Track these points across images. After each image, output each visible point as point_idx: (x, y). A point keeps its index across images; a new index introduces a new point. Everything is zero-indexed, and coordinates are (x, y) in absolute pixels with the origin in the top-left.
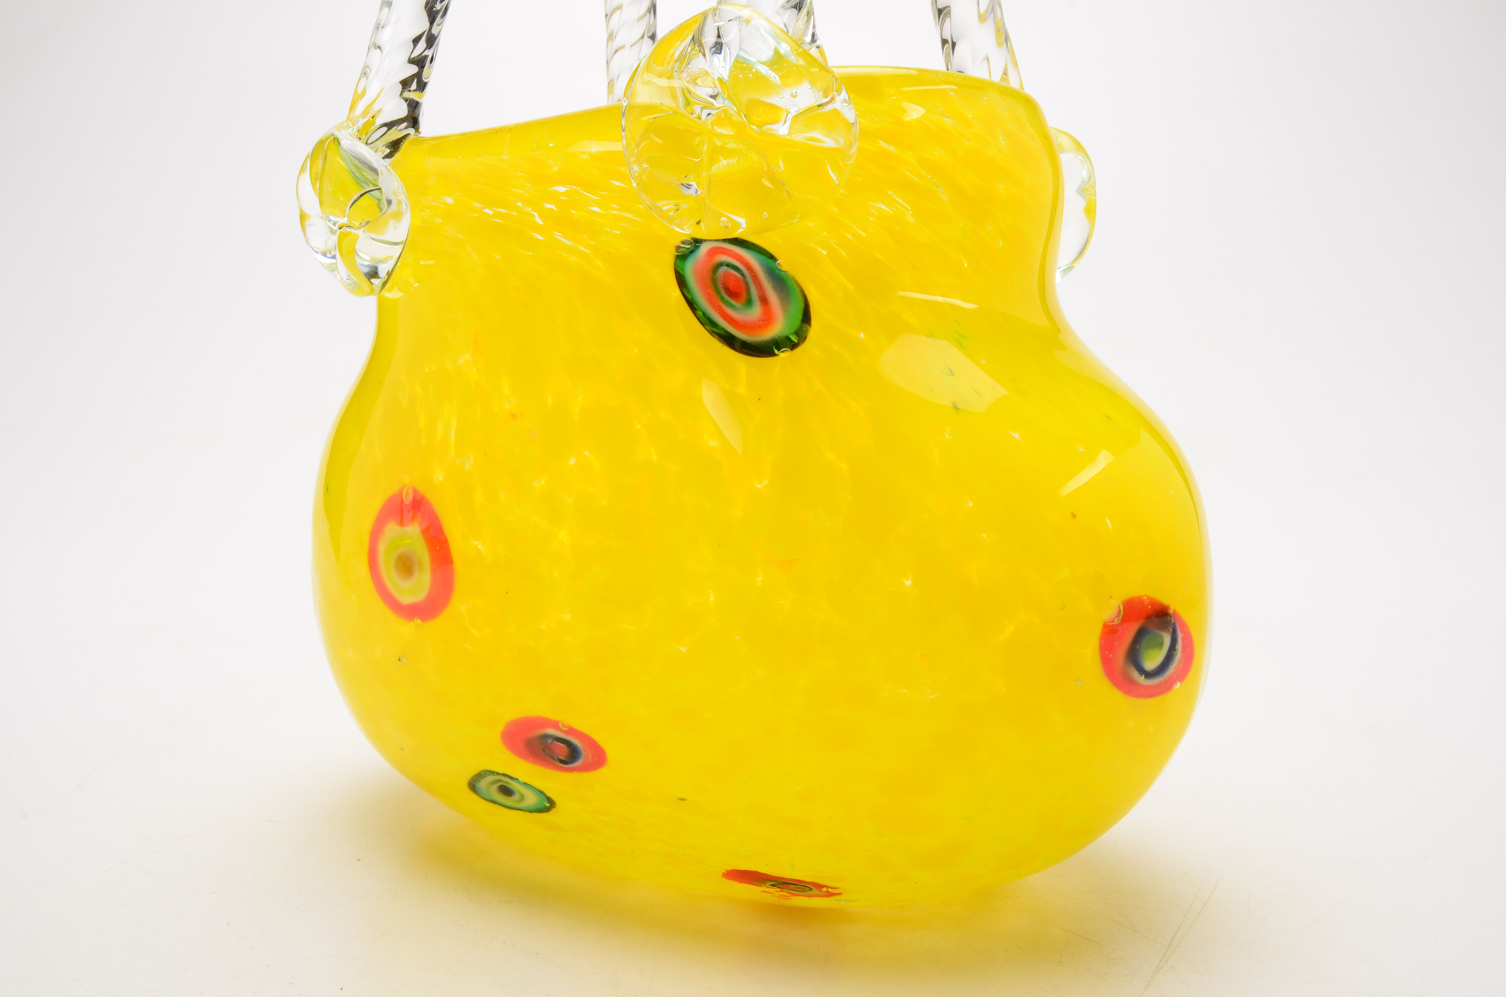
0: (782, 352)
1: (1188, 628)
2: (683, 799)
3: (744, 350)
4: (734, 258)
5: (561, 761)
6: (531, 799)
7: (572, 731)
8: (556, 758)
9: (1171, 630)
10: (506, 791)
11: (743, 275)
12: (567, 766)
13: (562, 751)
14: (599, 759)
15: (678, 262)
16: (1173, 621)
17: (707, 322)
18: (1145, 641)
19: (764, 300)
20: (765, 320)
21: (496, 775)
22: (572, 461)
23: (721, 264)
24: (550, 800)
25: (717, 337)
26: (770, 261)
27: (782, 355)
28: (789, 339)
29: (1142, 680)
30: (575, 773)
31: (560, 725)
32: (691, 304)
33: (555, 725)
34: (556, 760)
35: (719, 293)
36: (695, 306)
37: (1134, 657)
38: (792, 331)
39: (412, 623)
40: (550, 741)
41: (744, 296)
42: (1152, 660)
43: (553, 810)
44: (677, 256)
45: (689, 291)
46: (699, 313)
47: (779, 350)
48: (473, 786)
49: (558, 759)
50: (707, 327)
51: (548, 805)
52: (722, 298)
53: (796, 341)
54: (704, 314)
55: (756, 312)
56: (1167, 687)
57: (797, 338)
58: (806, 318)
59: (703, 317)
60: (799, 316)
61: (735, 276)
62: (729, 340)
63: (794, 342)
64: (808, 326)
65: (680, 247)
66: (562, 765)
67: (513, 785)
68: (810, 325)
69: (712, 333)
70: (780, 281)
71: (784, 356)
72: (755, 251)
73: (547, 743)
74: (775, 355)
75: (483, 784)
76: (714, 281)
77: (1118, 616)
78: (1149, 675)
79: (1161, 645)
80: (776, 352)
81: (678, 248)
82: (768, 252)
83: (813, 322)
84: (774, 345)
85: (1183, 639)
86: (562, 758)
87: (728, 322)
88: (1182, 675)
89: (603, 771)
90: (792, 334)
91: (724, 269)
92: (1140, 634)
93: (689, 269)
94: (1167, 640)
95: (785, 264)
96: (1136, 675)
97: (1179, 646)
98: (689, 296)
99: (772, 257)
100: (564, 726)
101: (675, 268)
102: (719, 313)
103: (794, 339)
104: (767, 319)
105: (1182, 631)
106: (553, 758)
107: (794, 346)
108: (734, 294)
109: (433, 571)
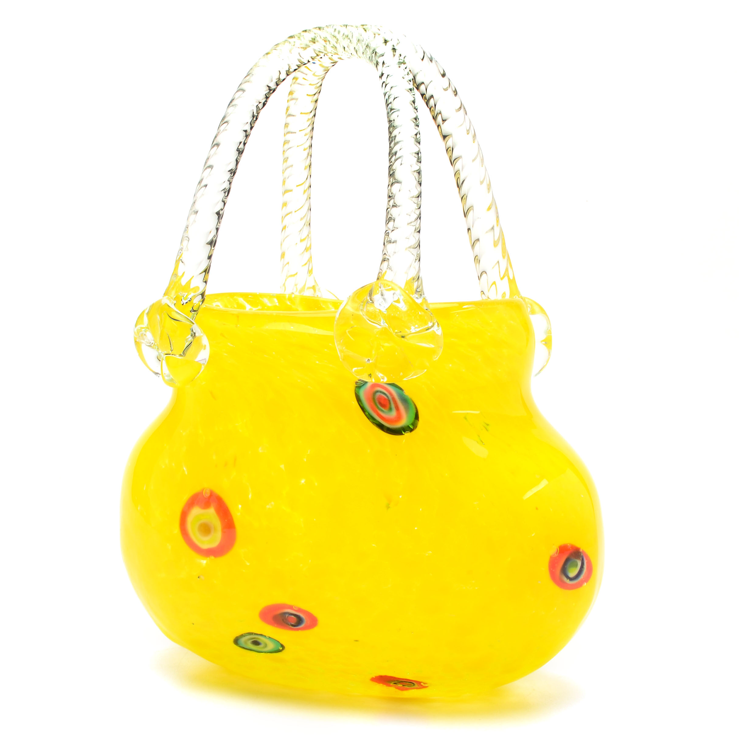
0: (406, 433)
1: (589, 558)
2: (357, 641)
3: (388, 432)
4: (383, 389)
5: (293, 625)
6: (271, 646)
7: (300, 610)
8: (290, 624)
9: (581, 559)
10: (256, 643)
11: (387, 397)
12: (295, 628)
13: (294, 620)
14: (313, 622)
15: (357, 389)
16: (582, 555)
17: (370, 418)
18: (569, 564)
19: (397, 408)
20: (398, 418)
21: (254, 635)
22: (303, 481)
23: (377, 392)
24: (282, 646)
25: (376, 425)
26: (400, 391)
27: (406, 434)
28: (409, 427)
29: (568, 581)
30: (300, 631)
31: (294, 607)
32: (363, 409)
33: (291, 607)
34: (290, 625)
35: (375, 403)
36: (365, 410)
37: (564, 571)
38: (411, 423)
39: (208, 558)
40: (287, 615)
41: (388, 406)
42: (572, 573)
43: (284, 651)
44: (356, 387)
45: (362, 403)
46: (367, 413)
47: (405, 432)
48: (236, 641)
49: (291, 624)
50: (371, 420)
51: (280, 648)
52: (378, 408)
53: (412, 428)
54: (369, 414)
55: (393, 414)
56: (580, 585)
57: (413, 426)
58: (417, 417)
59: (369, 415)
60: (414, 416)
61: (384, 397)
62: (381, 427)
63: (411, 428)
64: (418, 421)
65: (357, 382)
66: (293, 627)
67: (261, 639)
68: (418, 420)
69: (373, 423)
70: (405, 401)
71: (407, 435)
72: (393, 386)
73: (286, 617)
74: (402, 434)
75: (243, 640)
76: (374, 399)
77: (557, 553)
78: (571, 579)
79: (577, 565)
80: (403, 433)
81: (356, 383)
82: (399, 387)
83: (420, 419)
84: (402, 429)
85: (587, 563)
86: (293, 624)
87: (380, 418)
88: (587, 579)
89: (316, 629)
90: (410, 425)
91: (378, 394)
92: (567, 561)
93: (362, 393)
94: (579, 563)
95: (408, 393)
96: (565, 579)
97: (585, 566)
98: (362, 405)
99: (401, 389)
100: (295, 607)
101: (355, 393)
102: (376, 414)
103: (411, 427)
104: (399, 417)
105: (587, 559)
106: (289, 625)
107: (411, 430)
108: (383, 406)
109: (223, 532)
